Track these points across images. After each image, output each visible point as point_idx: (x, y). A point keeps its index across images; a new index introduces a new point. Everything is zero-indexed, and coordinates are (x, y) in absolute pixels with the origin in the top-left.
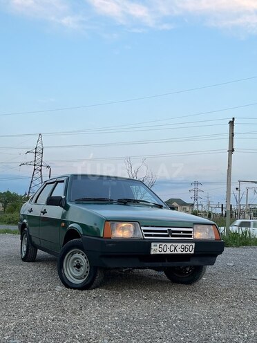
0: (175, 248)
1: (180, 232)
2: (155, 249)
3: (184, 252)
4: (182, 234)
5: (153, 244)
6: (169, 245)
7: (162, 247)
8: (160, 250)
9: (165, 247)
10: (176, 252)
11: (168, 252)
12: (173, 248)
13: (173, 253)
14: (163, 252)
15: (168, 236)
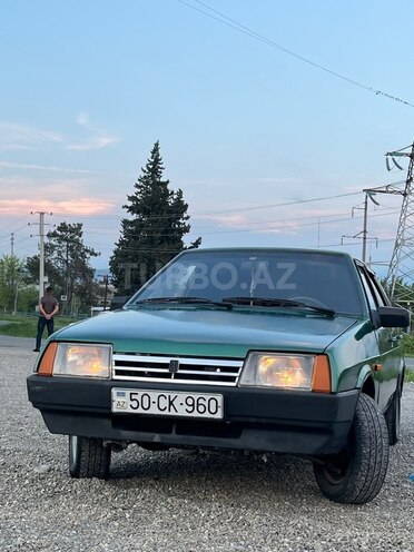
0: (171, 403)
1: (214, 368)
2: (122, 403)
3: (195, 414)
4: (218, 373)
5: (114, 391)
6: (154, 395)
7: (138, 398)
8: (135, 404)
9: (146, 398)
10: (173, 413)
11: (154, 410)
12: (164, 403)
13: (166, 413)
14: (140, 410)
15: (167, 376)
